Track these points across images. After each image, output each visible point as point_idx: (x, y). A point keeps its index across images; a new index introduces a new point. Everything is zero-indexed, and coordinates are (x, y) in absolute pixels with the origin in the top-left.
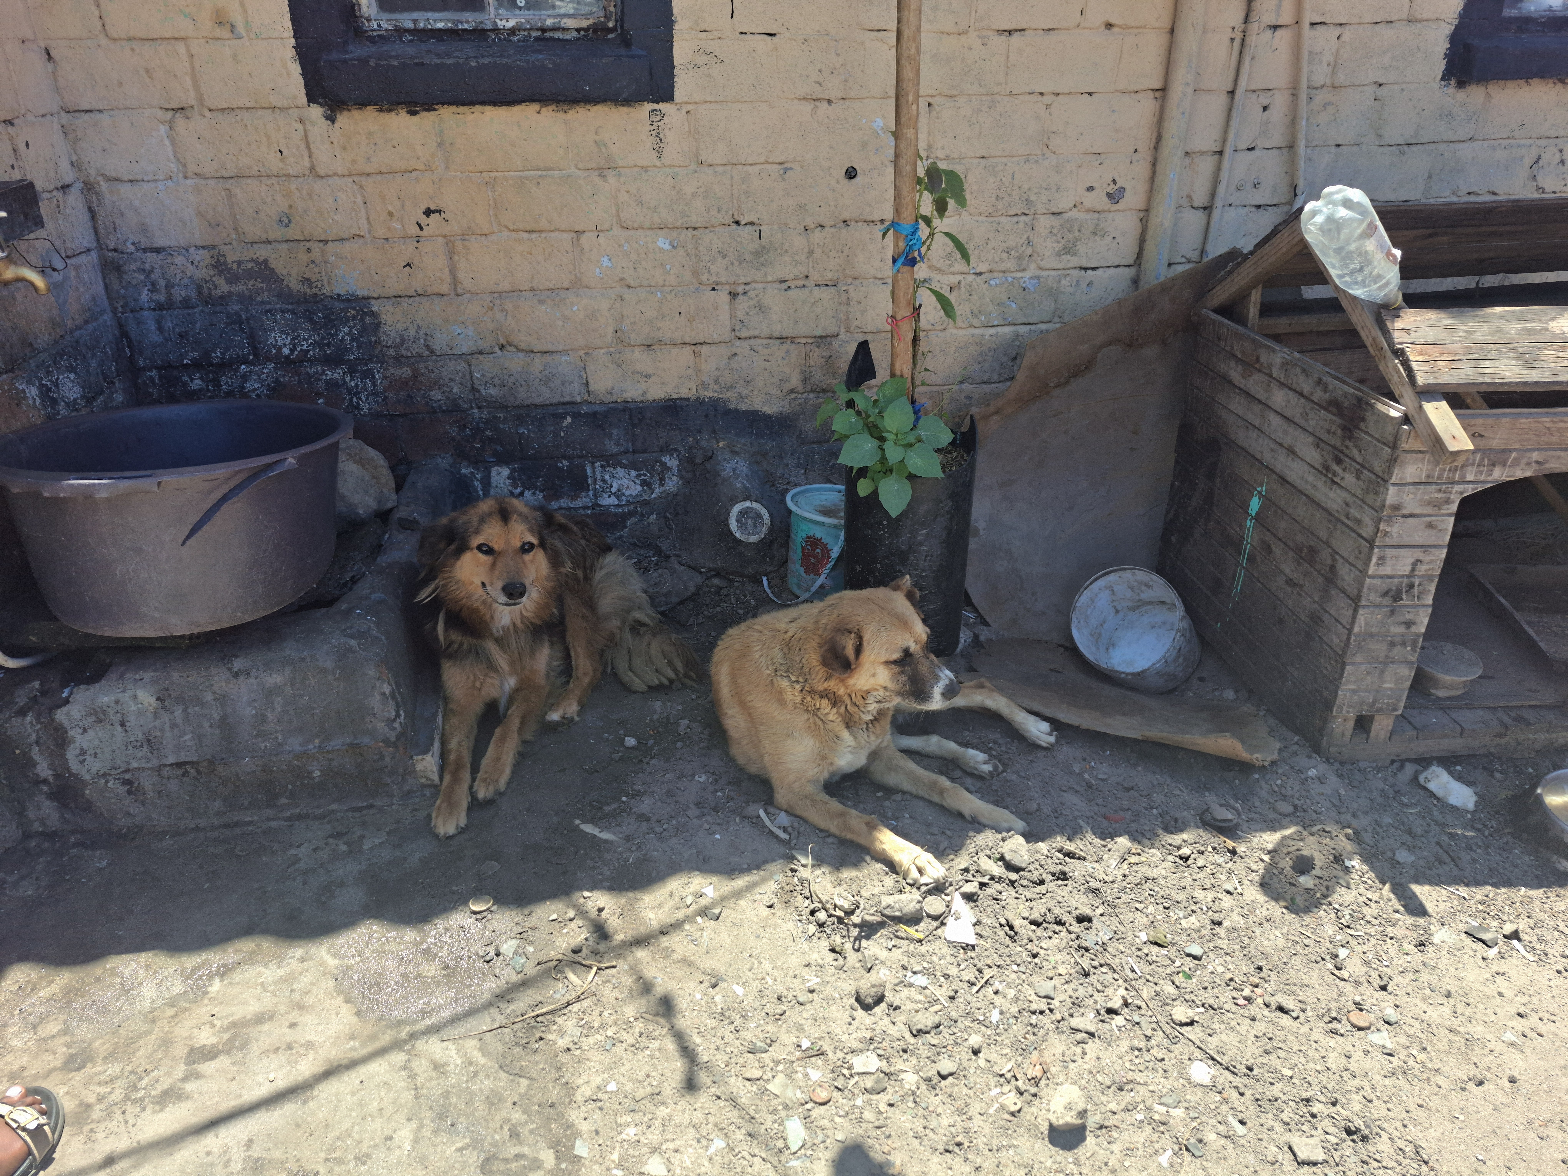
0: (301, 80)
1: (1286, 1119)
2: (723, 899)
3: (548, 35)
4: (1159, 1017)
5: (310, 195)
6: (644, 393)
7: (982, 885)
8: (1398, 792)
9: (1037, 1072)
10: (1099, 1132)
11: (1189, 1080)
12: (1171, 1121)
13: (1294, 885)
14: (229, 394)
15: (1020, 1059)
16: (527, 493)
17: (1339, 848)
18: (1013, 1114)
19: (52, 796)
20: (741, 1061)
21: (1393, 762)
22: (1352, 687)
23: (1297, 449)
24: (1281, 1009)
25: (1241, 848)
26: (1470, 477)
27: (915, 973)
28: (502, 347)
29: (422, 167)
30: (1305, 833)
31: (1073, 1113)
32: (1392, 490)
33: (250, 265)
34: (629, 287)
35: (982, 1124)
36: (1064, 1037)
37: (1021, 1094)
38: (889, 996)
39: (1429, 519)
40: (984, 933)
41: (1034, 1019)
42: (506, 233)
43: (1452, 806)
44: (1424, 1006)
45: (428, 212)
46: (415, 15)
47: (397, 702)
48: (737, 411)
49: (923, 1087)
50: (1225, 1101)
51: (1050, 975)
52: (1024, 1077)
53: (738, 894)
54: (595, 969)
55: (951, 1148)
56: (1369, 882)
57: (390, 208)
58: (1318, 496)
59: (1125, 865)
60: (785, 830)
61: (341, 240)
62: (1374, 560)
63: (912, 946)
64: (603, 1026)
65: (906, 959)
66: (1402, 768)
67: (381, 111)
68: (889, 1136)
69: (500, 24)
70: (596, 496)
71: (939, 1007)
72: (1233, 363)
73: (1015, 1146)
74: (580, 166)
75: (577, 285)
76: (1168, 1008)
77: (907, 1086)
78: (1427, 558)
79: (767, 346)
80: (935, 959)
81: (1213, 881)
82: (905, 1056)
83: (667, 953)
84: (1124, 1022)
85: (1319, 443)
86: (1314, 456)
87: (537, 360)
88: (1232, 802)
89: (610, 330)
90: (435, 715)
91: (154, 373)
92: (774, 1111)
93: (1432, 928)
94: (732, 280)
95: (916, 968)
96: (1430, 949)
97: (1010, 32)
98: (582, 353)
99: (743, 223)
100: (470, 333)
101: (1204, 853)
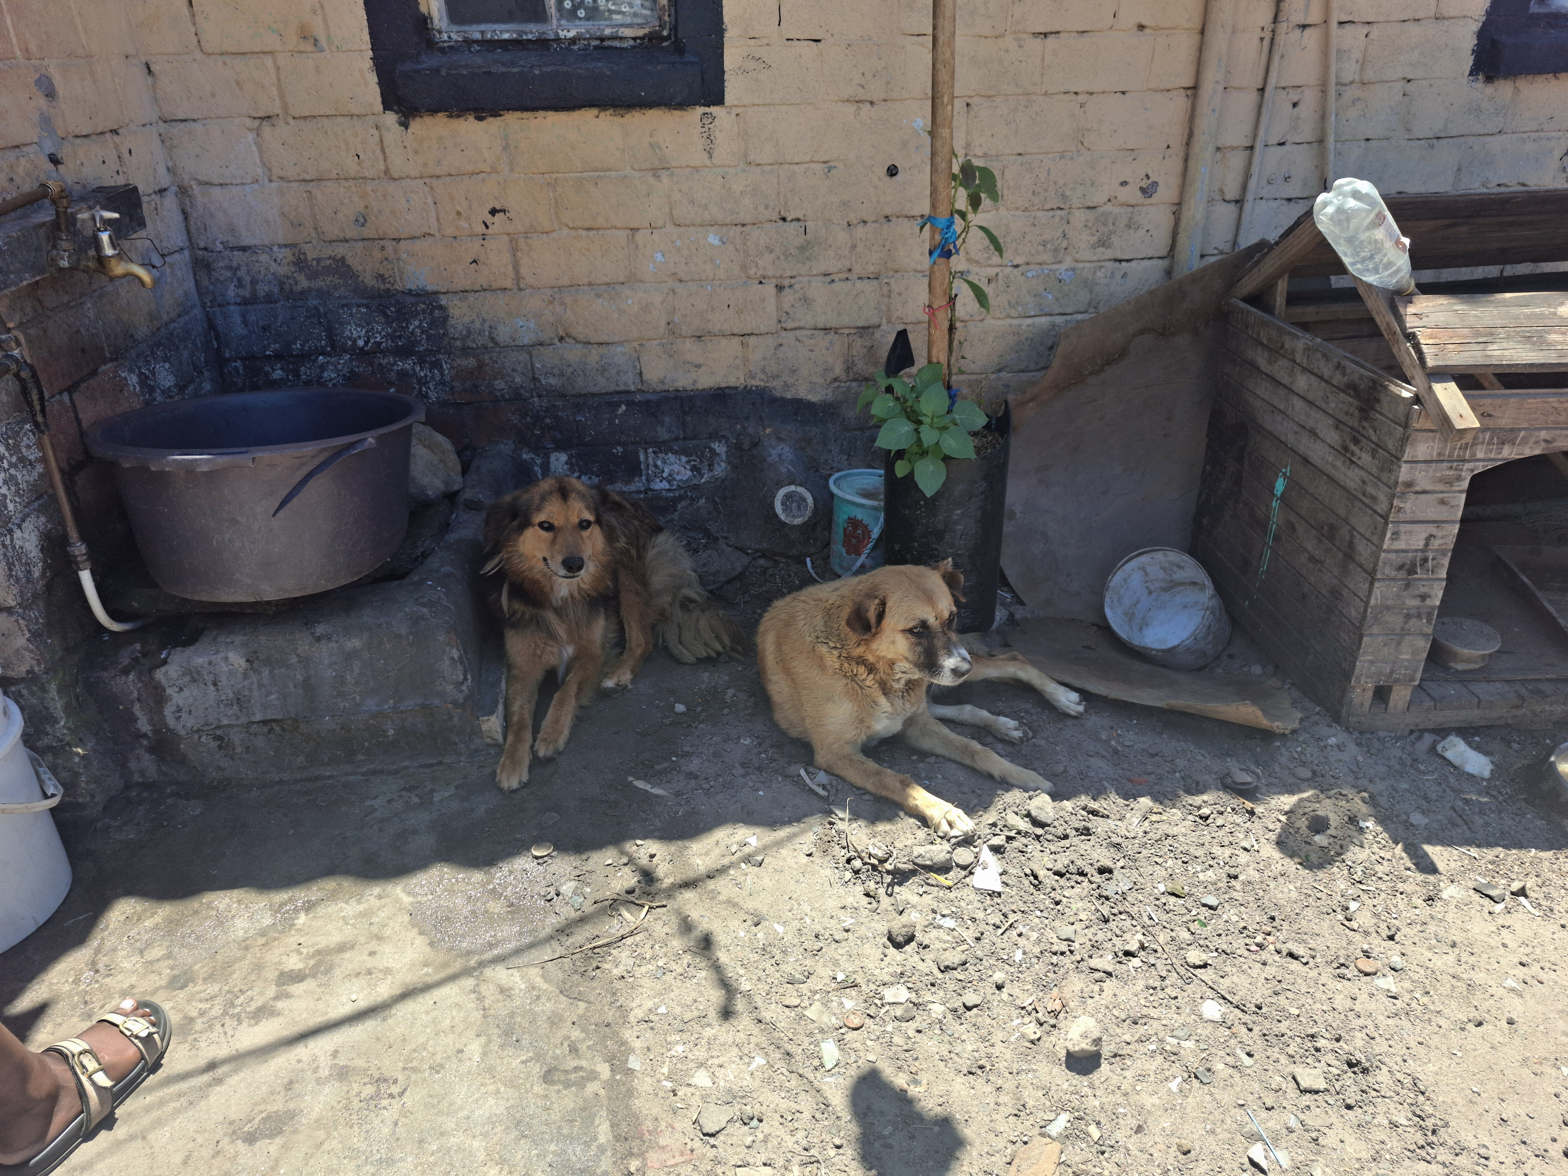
0: (377, 89)
1: (1291, 1052)
2: (765, 848)
3: (606, 43)
4: (1174, 960)
5: (384, 196)
6: (695, 382)
7: (1009, 839)
8: (1416, 760)
9: (1057, 1006)
10: (1113, 1060)
11: (1200, 1017)
12: (1182, 1052)
13: (1309, 844)
14: (307, 383)
15: (1041, 994)
16: (584, 476)
17: (1354, 810)
18: (1032, 1042)
19: (151, 750)
20: (781, 990)
21: (1412, 732)
22: (1370, 658)
23: (1318, 431)
24: (1291, 955)
25: (1259, 809)
26: (1480, 455)
27: (943, 916)
28: (561, 339)
29: (489, 170)
30: (1322, 796)
31: (1089, 1040)
32: (1405, 468)
33: (328, 262)
34: (681, 281)
35: (1003, 1050)
36: (1083, 976)
37: (1041, 1025)
38: (919, 936)
39: (1441, 495)
40: (1010, 882)
41: (1055, 959)
42: (565, 232)
43: (1468, 774)
44: (1430, 955)
45: (493, 212)
46: (483, 27)
47: (464, 666)
48: (783, 399)
49: (950, 1016)
50: (1234, 1035)
51: (1072, 920)
52: (1044, 1010)
53: (779, 844)
54: (647, 908)
55: (974, 1070)
56: (1383, 842)
57: (459, 208)
58: (1338, 476)
59: (1146, 823)
60: (824, 787)
61: (412, 238)
62: (1389, 535)
63: (941, 894)
64: (654, 958)
65: (936, 904)
66: (1420, 738)
67: (451, 117)
68: (917, 1059)
69: (562, 34)
70: (648, 481)
71: (965, 947)
72: (1259, 350)
73: (1034, 1071)
74: (636, 167)
75: (632, 279)
76: (1183, 952)
77: (934, 1015)
78: (1440, 533)
79: (811, 337)
80: (963, 904)
81: (1231, 839)
82: (933, 989)
83: (713, 895)
84: (1141, 964)
85: (1338, 424)
86: (1333, 437)
87: (594, 351)
88: (1252, 767)
89: (663, 322)
90: (499, 681)
91: (239, 364)
92: (811, 1034)
93: (1441, 884)
94: (778, 273)
95: (945, 912)
96: (1439, 904)
97: (1045, 35)
98: (636, 344)
99: (789, 219)
100: (532, 326)
101: (1222, 813)
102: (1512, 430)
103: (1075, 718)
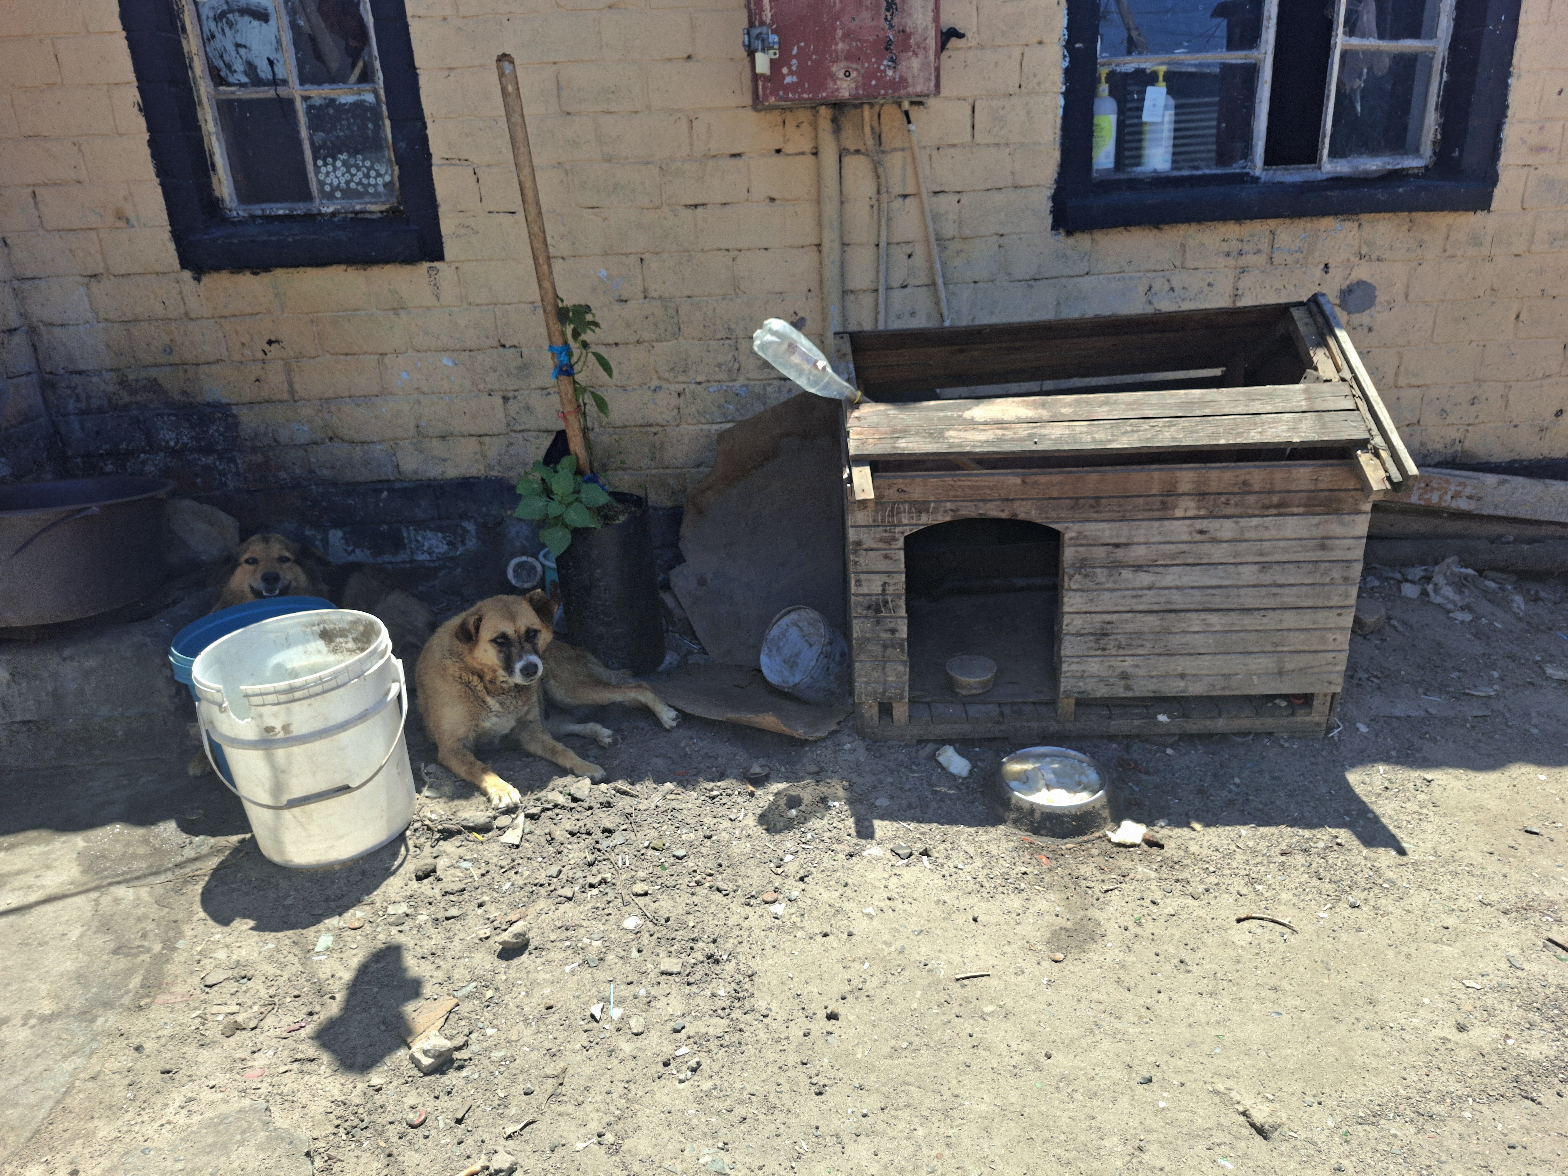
0: (175, 254)
1: (672, 949)
3: (360, 216)
4: (625, 891)
5: (185, 332)
6: (443, 473)
7: (545, 809)
8: (914, 762)
9: (516, 918)
10: (533, 950)
11: (619, 926)
12: (589, 948)
13: (781, 816)
14: (132, 475)
16: (357, 551)
17: (830, 793)
18: (482, 940)
21: (920, 742)
22: (864, 680)
24: (719, 889)
25: (759, 793)
26: (906, 521)
27: (466, 860)
28: (331, 439)
29: (264, 311)
30: (812, 784)
32: (851, 531)
33: (144, 382)
34: (424, 394)
35: (457, 944)
36: (549, 900)
37: (495, 929)
38: (439, 873)
39: (885, 552)
40: (530, 839)
41: (533, 889)
42: (328, 357)
43: (950, 773)
44: (823, 891)
45: (270, 342)
46: (264, 206)
49: (430, 923)
50: (637, 938)
51: (563, 864)
52: (503, 921)
55: (426, 956)
56: (842, 816)
57: (243, 340)
59: (662, 800)
61: (208, 363)
62: (852, 583)
63: (474, 845)
65: (465, 852)
66: (922, 746)
67: (232, 273)
69: (323, 210)
70: (412, 553)
73: (472, 957)
74: (379, 307)
75: (383, 393)
76: (635, 886)
77: (417, 922)
78: (892, 581)
79: (537, 437)
80: (486, 853)
81: (725, 812)
82: (429, 906)
84: (597, 892)
87: (358, 449)
89: (412, 426)
91: (79, 460)
92: (318, 932)
93: (869, 846)
94: (503, 388)
95: (468, 858)
96: (856, 858)
97: (696, 206)
98: (392, 443)
99: (507, 346)
100: (306, 428)
101: (730, 795)
102: (924, 502)
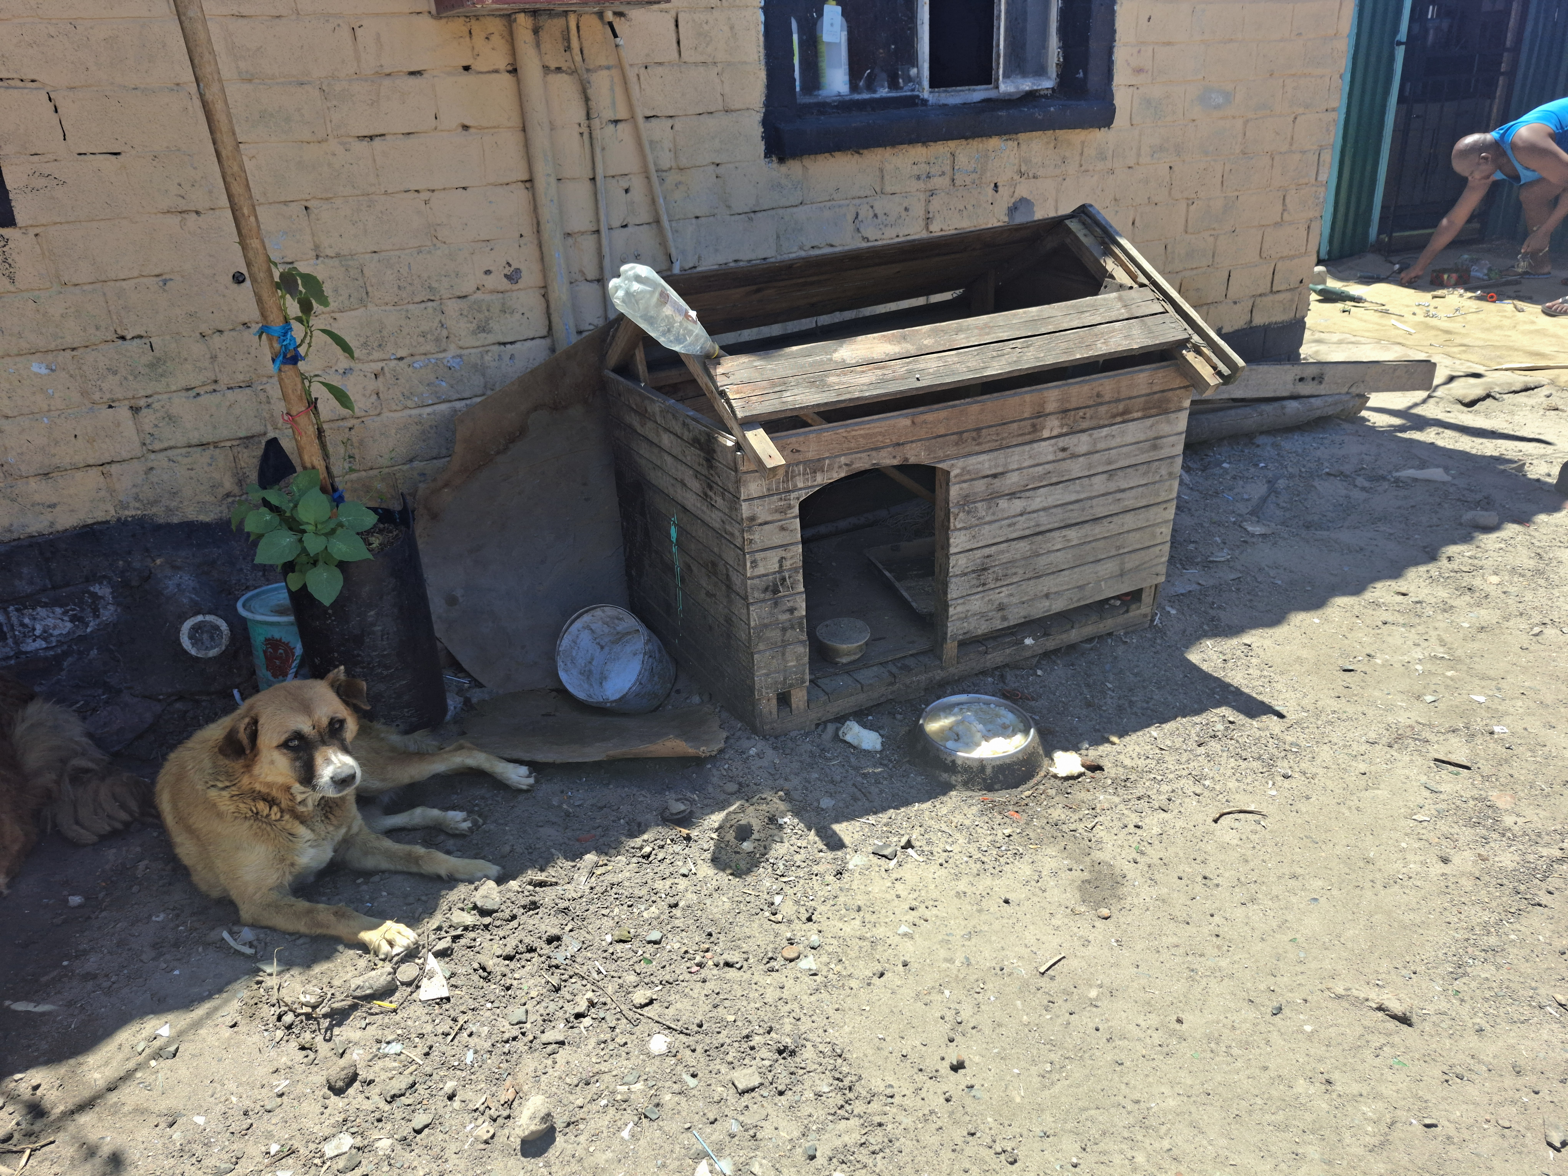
1: (730, 1059)
2: (180, 1034)
4: (622, 1007)
7: (456, 938)
8: (823, 749)
9: (510, 1095)
10: (567, 1130)
11: (648, 1054)
12: (632, 1096)
13: (738, 853)
15: (494, 1089)
17: (773, 810)
18: (486, 1142)
21: (817, 726)
22: (764, 672)
23: (685, 482)
24: (727, 964)
25: (695, 834)
26: (800, 485)
30: (746, 805)
31: (538, 1120)
32: (745, 506)
35: (457, 1161)
36: (536, 1054)
37: (495, 1120)
38: (362, 1073)
39: (780, 523)
40: (460, 983)
41: (507, 1047)
43: (864, 751)
44: (840, 925)
48: (169, 526)
49: (398, 1148)
50: (680, 1061)
51: (523, 1001)
52: (497, 1104)
53: (197, 1025)
54: (28, 1151)
56: (799, 832)
58: (707, 519)
59: (593, 879)
60: (250, 945)
62: (748, 564)
63: (386, 1019)
65: (380, 1032)
66: (824, 729)
70: (17, 643)
71: (414, 1067)
72: (632, 414)
76: (630, 996)
77: (381, 1153)
78: (789, 555)
79: (189, 456)
80: (409, 1023)
81: (671, 869)
82: (380, 1125)
83: (116, 1109)
84: (591, 1022)
85: (696, 473)
86: (695, 485)
88: (689, 794)
93: (848, 856)
94: (130, 395)
95: (390, 1038)
96: (846, 875)
97: (371, 138)
99: (128, 337)
101: (662, 847)
102: (819, 460)
103: (527, 791)
